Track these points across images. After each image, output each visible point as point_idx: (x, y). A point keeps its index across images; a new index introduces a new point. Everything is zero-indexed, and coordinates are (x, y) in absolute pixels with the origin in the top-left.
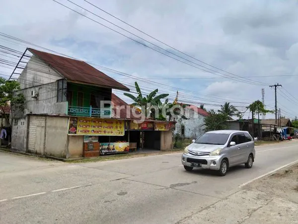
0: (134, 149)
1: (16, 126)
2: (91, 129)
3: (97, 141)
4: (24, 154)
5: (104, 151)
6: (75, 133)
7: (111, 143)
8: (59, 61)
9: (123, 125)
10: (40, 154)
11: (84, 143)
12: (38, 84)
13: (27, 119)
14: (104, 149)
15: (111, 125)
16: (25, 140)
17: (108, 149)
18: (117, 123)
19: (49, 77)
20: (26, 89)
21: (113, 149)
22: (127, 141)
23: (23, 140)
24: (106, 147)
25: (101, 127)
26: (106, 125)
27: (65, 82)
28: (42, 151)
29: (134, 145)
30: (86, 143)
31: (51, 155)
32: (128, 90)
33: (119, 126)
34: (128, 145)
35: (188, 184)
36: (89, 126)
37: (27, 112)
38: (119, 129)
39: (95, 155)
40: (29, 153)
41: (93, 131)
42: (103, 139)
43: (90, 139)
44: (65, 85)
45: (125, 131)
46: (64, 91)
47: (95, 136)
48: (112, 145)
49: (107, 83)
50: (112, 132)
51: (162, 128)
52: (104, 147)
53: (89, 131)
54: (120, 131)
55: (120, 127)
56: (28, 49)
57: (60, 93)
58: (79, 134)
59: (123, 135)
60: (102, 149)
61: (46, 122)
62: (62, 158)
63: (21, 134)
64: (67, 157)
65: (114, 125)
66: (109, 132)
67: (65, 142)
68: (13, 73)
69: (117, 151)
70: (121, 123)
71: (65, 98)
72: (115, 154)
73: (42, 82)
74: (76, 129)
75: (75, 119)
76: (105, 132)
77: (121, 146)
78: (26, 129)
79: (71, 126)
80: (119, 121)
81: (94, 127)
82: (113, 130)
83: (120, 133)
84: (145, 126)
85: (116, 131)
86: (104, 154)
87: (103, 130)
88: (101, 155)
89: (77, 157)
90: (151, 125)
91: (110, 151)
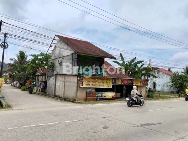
0: (119, 97)
1: (49, 81)
2: (90, 83)
3: (95, 91)
4: (53, 97)
5: (98, 98)
6: (82, 85)
7: (103, 93)
8: (73, 42)
9: (111, 81)
10: (62, 98)
11: (87, 92)
12: (61, 56)
13: (55, 77)
14: (99, 96)
15: (103, 81)
16: (54, 89)
17: (102, 96)
18: (107, 80)
19: (67, 52)
20: (55, 59)
21: (105, 97)
22: (114, 92)
23: (53, 89)
24: (100, 95)
25: (97, 82)
26: (100, 81)
27: (77, 54)
28: (63, 96)
29: (119, 95)
31: (67, 99)
32: (115, 58)
33: (108, 81)
34: (115, 94)
35: (154, 124)
36: (90, 81)
37: (55, 73)
38: (108, 84)
39: (93, 100)
40: (56, 97)
41: (92, 84)
42: (99, 90)
43: (90, 89)
44: (76, 56)
45: (113, 85)
46: (76, 60)
47: (93, 88)
49: (102, 55)
50: (104, 86)
51: (138, 84)
52: (99, 95)
53: (89, 85)
55: (109, 83)
56: (56, 35)
57: (74, 61)
58: (84, 86)
59: (111, 87)
60: (98, 96)
61: (65, 79)
62: (73, 101)
63: (52, 85)
64: (76, 100)
65: (105, 81)
66: (102, 86)
67: (76, 91)
68: (48, 50)
69: (107, 98)
70: (109, 80)
71: (76, 64)
72: (106, 100)
73: (64, 55)
74: (82, 83)
75: (82, 77)
76: (99, 85)
77: (110, 95)
78: (54, 82)
80: (109, 78)
81: (92, 82)
82: (104, 84)
83: (109, 87)
84: (126, 82)
85: (106, 85)
86: (99, 99)
87: (98, 84)
88: (97, 100)
89: (82, 100)
90: (130, 82)
91: (103, 98)
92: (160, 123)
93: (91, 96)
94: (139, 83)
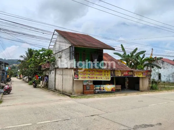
0: (120, 89)
1: (50, 75)
2: (87, 76)
3: (92, 84)
4: (53, 91)
5: (97, 91)
6: (78, 78)
7: (102, 85)
8: (71, 36)
9: (109, 73)
10: (60, 91)
11: (83, 85)
12: (61, 50)
13: (54, 71)
14: (97, 89)
15: (100, 73)
17: (100, 89)
18: (105, 72)
19: (66, 46)
20: (56, 53)
21: (104, 90)
22: (113, 84)
23: (53, 83)
24: (98, 88)
25: (94, 74)
26: (98, 73)
27: (74, 47)
28: (61, 90)
29: (119, 87)
30: (85, 85)
31: (65, 92)
32: (114, 49)
33: (106, 74)
34: (114, 87)
36: (86, 74)
37: (56, 67)
38: (106, 76)
39: (91, 93)
40: (55, 90)
41: (89, 77)
42: (96, 83)
43: (87, 82)
44: (74, 49)
45: (111, 77)
46: (73, 52)
47: (91, 81)
48: (102, 87)
49: (100, 46)
50: (102, 78)
51: (140, 75)
53: (86, 77)
54: (107, 77)
55: (108, 75)
56: (56, 30)
57: (71, 54)
58: (80, 79)
59: (110, 80)
60: (96, 89)
61: (63, 72)
62: (70, 95)
63: (52, 79)
64: (73, 94)
65: (103, 73)
66: (99, 78)
67: (72, 85)
68: (50, 45)
69: (106, 91)
70: (108, 72)
71: (74, 57)
72: (105, 93)
74: (78, 76)
75: (77, 70)
76: (97, 78)
77: (109, 87)
78: (54, 76)
79: (75, 74)
80: (107, 70)
81: (89, 74)
82: (102, 77)
83: (108, 79)
84: (127, 73)
86: (97, 92)
87: (95, 76)
88: (95, 93)
89: (79, 94)
90: (131, 73)
91: (101, 91)
92: (160, 124)
93: (89, 89)
94: (142, 74)
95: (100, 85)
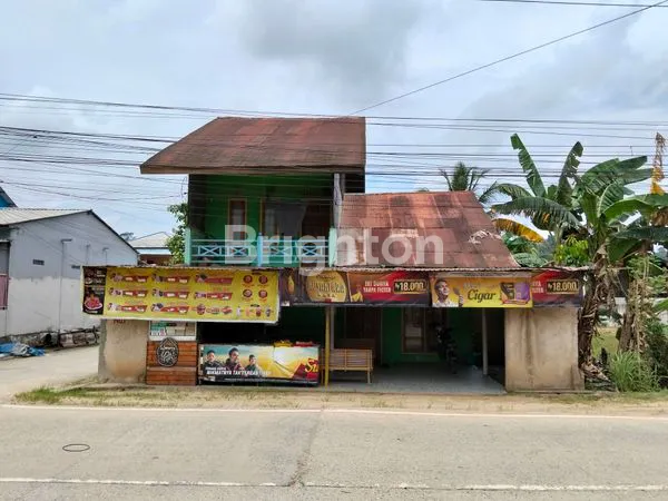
2: (151, 301)
3: (193, 338)
5: (213, 372)
7: (240, 347)
9: (272, 288)
11: (150, 344)
14: (215, 365)
15: (223, 288)
17: (230, 365)
18: (247, 280)
21: (251, 368)
25: (187, 293)
26: (206, 288)
33: (255, 288)
36: (146, 292)
38: (256, 299)
41: (160, 306)
45: (283, 309)
47: (187, 324)
48: (244, 353)
50: (228, 312)
52: (215, 358)
53: (145, 307)
55: (263, 295)
58: (111, 314)
59: (274, 319)
60: (207, 364)
65: (237, 288)
66: (216, 312)
69: (266, 374)
70: (263, 281)
72: (260, 384)
75: (99, 273)
76: (200, 310)
77: (284, 358)
79: (88, 292)
80: (256, 273)
81: (161, 294)
82: (232, 304)
83: (264, 315)
84: (384, 287)
85: (245, 306)
86: (213, 379)
87: (192, 302)
88: (201, 381)
90: (418, 286)
91: (237, 373)
93: (168, 364)
95: (231, 347)
